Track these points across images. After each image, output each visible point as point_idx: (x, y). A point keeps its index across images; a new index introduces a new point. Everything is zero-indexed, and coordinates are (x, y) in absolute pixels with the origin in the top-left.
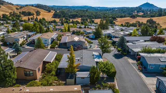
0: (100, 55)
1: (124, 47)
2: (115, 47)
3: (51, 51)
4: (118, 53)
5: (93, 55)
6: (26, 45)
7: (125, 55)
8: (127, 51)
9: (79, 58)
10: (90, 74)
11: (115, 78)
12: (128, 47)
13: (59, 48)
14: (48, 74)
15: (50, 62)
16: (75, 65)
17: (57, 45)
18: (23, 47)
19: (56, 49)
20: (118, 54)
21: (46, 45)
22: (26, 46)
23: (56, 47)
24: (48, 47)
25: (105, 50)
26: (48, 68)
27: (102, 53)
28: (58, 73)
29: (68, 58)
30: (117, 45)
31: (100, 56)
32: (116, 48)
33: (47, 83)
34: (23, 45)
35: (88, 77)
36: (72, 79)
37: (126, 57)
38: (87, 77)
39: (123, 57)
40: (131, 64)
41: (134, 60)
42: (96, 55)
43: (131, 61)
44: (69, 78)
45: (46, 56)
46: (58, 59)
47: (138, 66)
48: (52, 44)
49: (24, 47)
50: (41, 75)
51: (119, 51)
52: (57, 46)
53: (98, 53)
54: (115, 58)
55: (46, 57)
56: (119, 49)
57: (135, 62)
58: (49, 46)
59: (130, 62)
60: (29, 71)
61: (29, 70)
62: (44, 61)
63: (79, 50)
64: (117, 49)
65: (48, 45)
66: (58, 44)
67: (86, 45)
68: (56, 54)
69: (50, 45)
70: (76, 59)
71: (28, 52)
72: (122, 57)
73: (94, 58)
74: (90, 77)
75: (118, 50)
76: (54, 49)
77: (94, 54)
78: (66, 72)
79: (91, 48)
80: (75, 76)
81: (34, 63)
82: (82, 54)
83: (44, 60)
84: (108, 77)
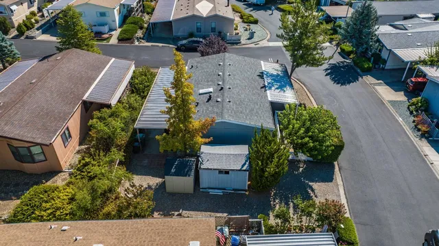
0: (286, 71)
1: (367, 43)
2: (333, 39)
3: (113, 59)
4: (343, 60)
5: (261, 76)
6: (38, 29)
7: (367, 71)
8: (372, 55)
9: (211, 90)
10: (249, 158)
11: (336, 163)
12: (378, 41)
13: (148, 41)
14: (99, 155)
15: (109, 106)
16: (196, 123)
17: (141, 28)
18: (27, 37)
19: (137, 43)
20: (344, 67)
21: (106, 29)
22: (37, 32)
23: (137, 38)
24: (111, 36)
25: (302, 53)
26: (98, 132)
27: (293, 66)
28: (136, 144)
29: (167, 101)
30: (342, 35)
31: (285, 79)
32: (334, 43)
33: (89, 198)
34: (28, 28)
35: (244, 168)
36: (186, 176)
37: (369, 79)
38: (239, 170)
39: (360, 79)
40: (389, 106)
41: (396, 91)
42: (272, 75)
43: (386, 93)
44: (173, 171)
45: (95, 80)
46: (139, 88)
47: (411, 113)
48: (125, 27)
49: (32, 38)
50: (78, 152)
51: (344, 53)
52: (140, 33)
53: (277, 66)
54: (333, 79)
55: (96, 82)
56: (348, 47)
57: (400, 97)
58: (116, 34)
59: (384, 96)
60: (28, 148)
61: (27, 145)
62: (84, 103)
63: (214, 53)
64: (338, 45)
65: (111, 30)
66: (146, 25)
67: (236, 29)
68: (133, 68)
69: (119, 30)
70: (201, 91)
71: (34, 62)
72: (356, 79)
73: (264, 87)
74: (250, 170)
75: (343, 50)
76: (132, 43)
77: (263, 69)
78: (162, 151)
79: (253, 40)
80: (197, 165)
81: (47, 113)
82: (224, 74)
83: (84, 98)
84: (311, 159)
